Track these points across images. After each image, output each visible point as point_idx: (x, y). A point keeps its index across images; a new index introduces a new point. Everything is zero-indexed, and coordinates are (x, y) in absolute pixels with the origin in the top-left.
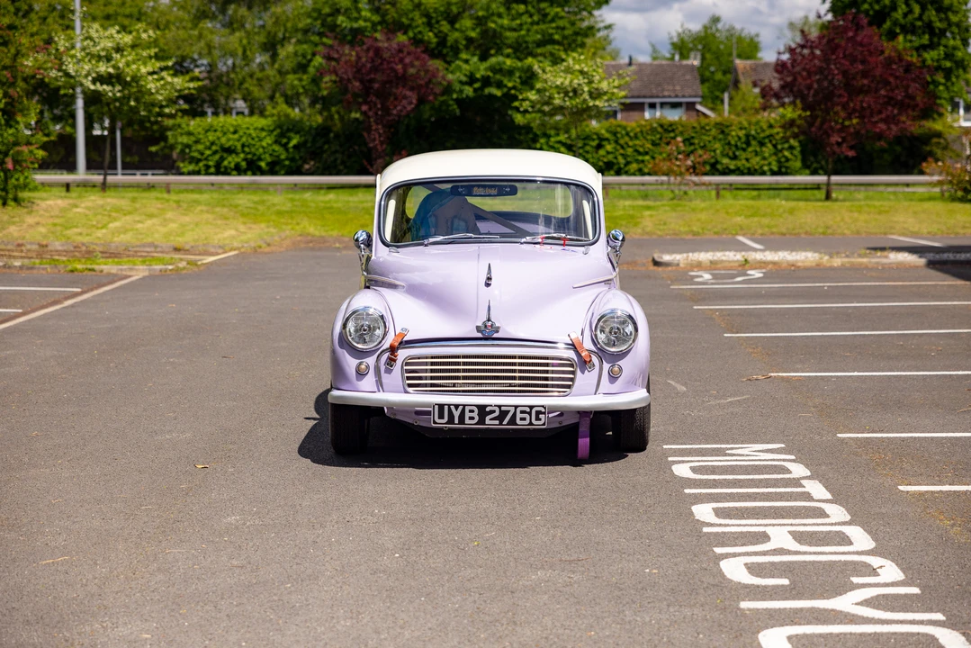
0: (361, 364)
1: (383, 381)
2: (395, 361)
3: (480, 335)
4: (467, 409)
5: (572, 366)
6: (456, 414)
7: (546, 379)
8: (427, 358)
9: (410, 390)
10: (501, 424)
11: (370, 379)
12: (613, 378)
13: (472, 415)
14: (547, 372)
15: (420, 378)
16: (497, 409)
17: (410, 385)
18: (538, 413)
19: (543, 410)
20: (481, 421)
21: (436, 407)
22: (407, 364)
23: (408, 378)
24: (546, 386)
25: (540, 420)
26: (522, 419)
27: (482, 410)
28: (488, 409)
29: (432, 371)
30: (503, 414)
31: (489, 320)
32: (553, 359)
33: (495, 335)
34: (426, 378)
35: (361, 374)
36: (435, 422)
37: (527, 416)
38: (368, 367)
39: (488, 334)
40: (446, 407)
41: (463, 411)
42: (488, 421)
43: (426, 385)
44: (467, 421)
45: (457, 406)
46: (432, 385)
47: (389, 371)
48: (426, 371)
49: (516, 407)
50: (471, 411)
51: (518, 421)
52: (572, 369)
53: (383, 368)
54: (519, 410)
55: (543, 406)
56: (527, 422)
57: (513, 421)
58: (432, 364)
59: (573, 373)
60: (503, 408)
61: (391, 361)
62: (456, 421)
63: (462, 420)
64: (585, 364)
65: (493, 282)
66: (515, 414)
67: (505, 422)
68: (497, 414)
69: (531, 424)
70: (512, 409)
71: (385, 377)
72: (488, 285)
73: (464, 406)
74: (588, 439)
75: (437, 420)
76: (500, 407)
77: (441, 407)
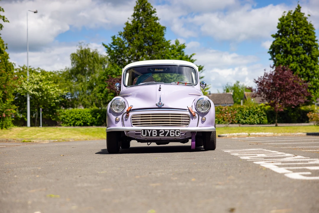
0: (117, 118)
1: (124, 123)
2: (128, 116)
3: (157, 107)
4: (153, 131)
5: (189, 117)
6: (149, 133)
8: (139, 115)
9: (134, 126)
10: (165, 136)
11: (120, 123)
12: (203, 122)
13: (155, 133)
14: (180, 119)
15: (137, 122)
16: (163, 131)
18: (177, 132)
19: (179, 131)
20: (158, 135)
21: (143, 130)
22: (132, 117)
23: (133, 122)
24: (180, 124)
25: (178, 134)
27: (158, 131)
28: (160, 131)
29: (141, 119)
30: (166, 133)
31: (160, 102)
32: (182, 115)
33: (162, 107)
34: (139, 122)
35: (117, 121)
37: (174, 133)
38: (119, 119)
39: (160, 107)
40: (146, 131)
41: (152, 131)
42: (160, 135)
43: (139, 124)
44: (153, 135)
45: (149, 130)
46: (141, 124)
48: (139, 119)
49: (170, 130)
50: (155, 132)
52: (189, 118)
53: (124, 119)
54: (171, 131)
55: (179, 130)
56: (174, 135)
57: (169, 135)
58: (141, 117)
59: (189, 119)
60: (165, 131)
61: (127, 116)
62: (149, 135)
63: (151, 135)
64: (193, 116)
65: (161, 89)
66: (169, 132)
67: (166, 136)
68: (163, 133)
69: (175, 136)
70: (169, 131)
71: (125, 122)
72: (160, 90)
73: (152, 130)
74: (195, 142)
76: (164, 130)
77: (144, 130)
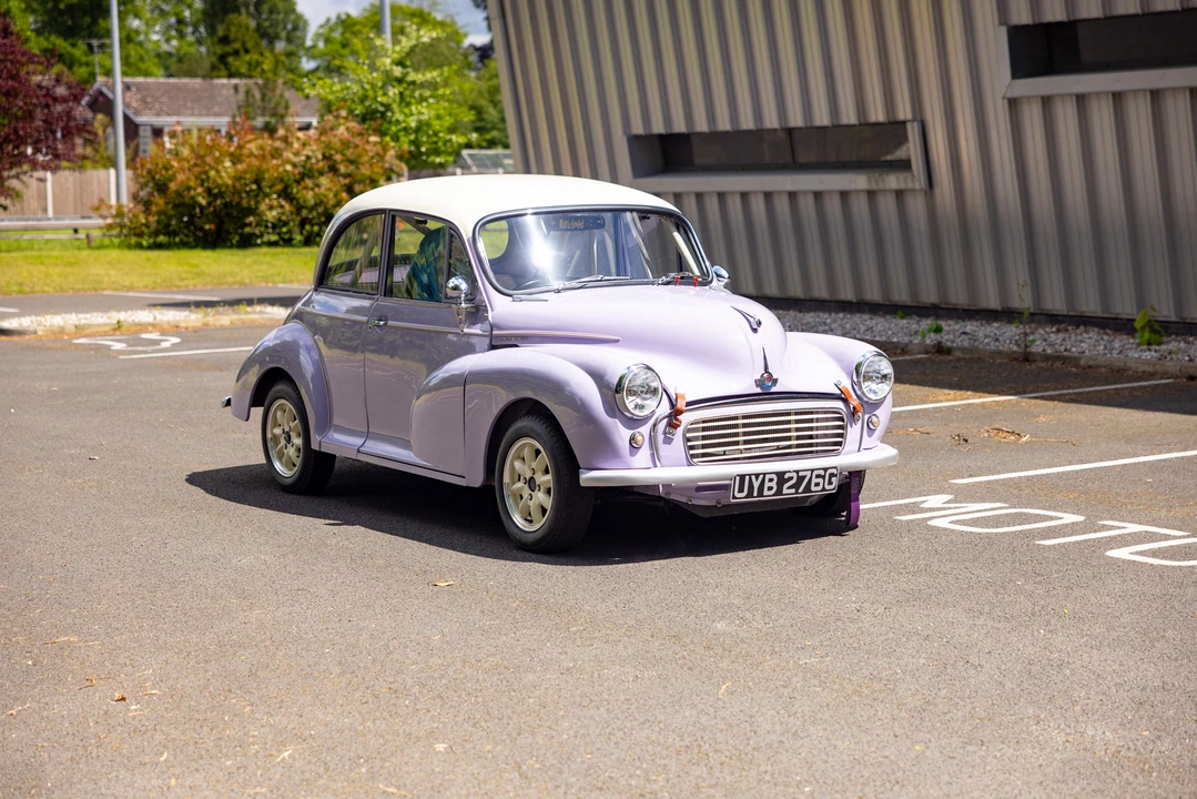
4: (768, 477)
6: (756, 485)
7: (811, 437)
10: (797, 493)
16: (795, 475)
17: (693, 456)
20: (779, 492)
21: (738, 478)
26: (817, 484)
27: (781, 477)
28: (786, 476)
36: (734, 497)
37: (820, 480)
39: (766, 390)
40: (747, 477)
44: (766, 492)
45: (757, 476)
47: (668, 441)
49: (812, 471)
50: (771, 480)
51: (813, 488)
54: (815, 473)
60: (801, 474)
62: (755, 494)
63: (761, 493)
67: (800, 490)
69: (824, 489)
73: (765, 474)
75: (737, 495)
76: (797, 472)
77: (742, 477)
